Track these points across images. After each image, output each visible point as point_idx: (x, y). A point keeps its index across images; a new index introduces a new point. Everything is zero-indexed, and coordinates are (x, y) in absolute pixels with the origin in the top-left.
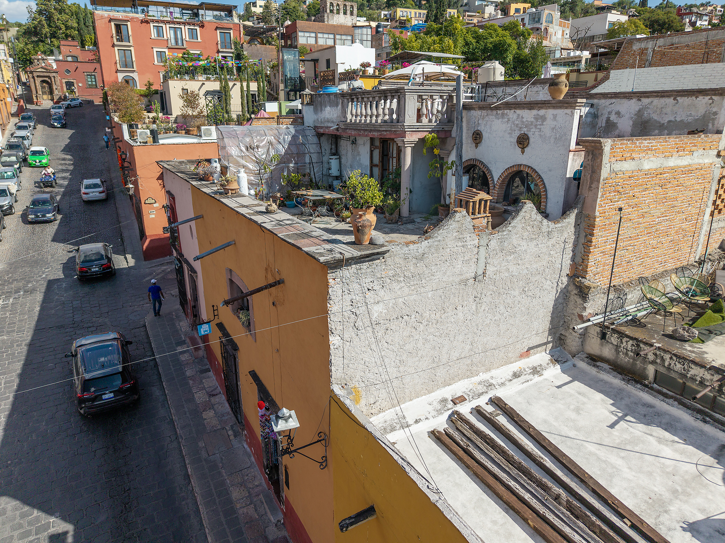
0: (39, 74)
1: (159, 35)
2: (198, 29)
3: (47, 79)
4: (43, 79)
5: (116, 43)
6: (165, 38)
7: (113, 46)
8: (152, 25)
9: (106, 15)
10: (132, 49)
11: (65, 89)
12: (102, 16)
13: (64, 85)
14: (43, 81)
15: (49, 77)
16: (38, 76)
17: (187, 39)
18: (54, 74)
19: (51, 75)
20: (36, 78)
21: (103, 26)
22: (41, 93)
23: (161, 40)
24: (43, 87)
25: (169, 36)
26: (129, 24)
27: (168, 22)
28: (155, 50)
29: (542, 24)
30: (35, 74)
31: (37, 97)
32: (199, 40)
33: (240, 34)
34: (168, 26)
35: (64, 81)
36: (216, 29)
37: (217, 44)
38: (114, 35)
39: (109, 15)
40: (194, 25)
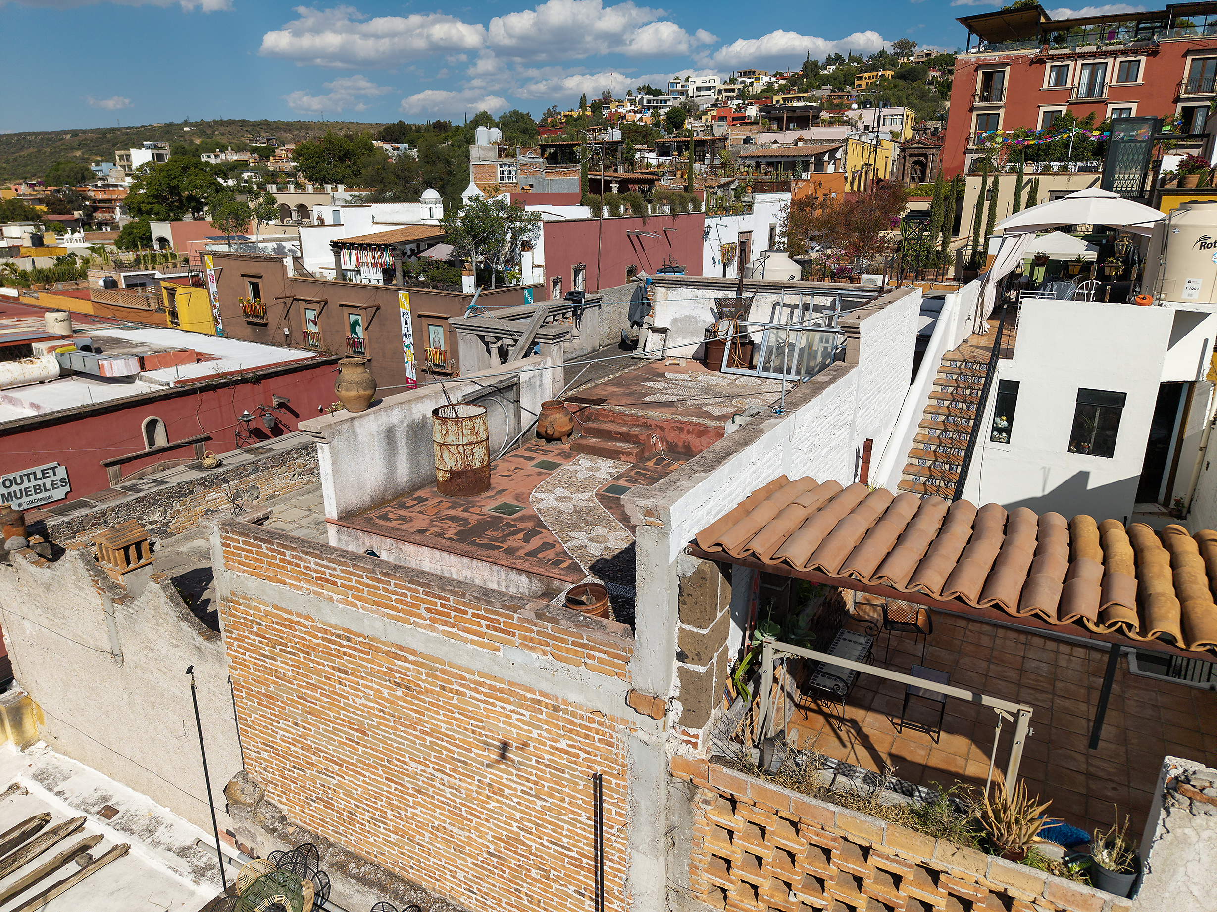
0: (913, 152)
1: (1057, 83)
2: (1144, 59)
3: (922, 159)
4: (917, 159)
5: (977, 104)
6: (1069, 85)
7: (972, 110)
8: (1049, 65)
9: (973, 60)
10: (1002, 111)
12: (966, 63)
14: (915, 163)
16: (911, 156)
17: (1114, 82)
20: (907, 158)
21: (963, 79)
23: (1060, 92)
25: (1076, 82)
26: (1008, 69)
27: (1084, 56)
28: (1043, 110)
30: (908, 152)
32: (1140, 80)
34: (1080, 63)
36: (1185, 56)
37: (1180, 84)
38: (978, 92)
39: (978, 59)
40: (1135, 53)
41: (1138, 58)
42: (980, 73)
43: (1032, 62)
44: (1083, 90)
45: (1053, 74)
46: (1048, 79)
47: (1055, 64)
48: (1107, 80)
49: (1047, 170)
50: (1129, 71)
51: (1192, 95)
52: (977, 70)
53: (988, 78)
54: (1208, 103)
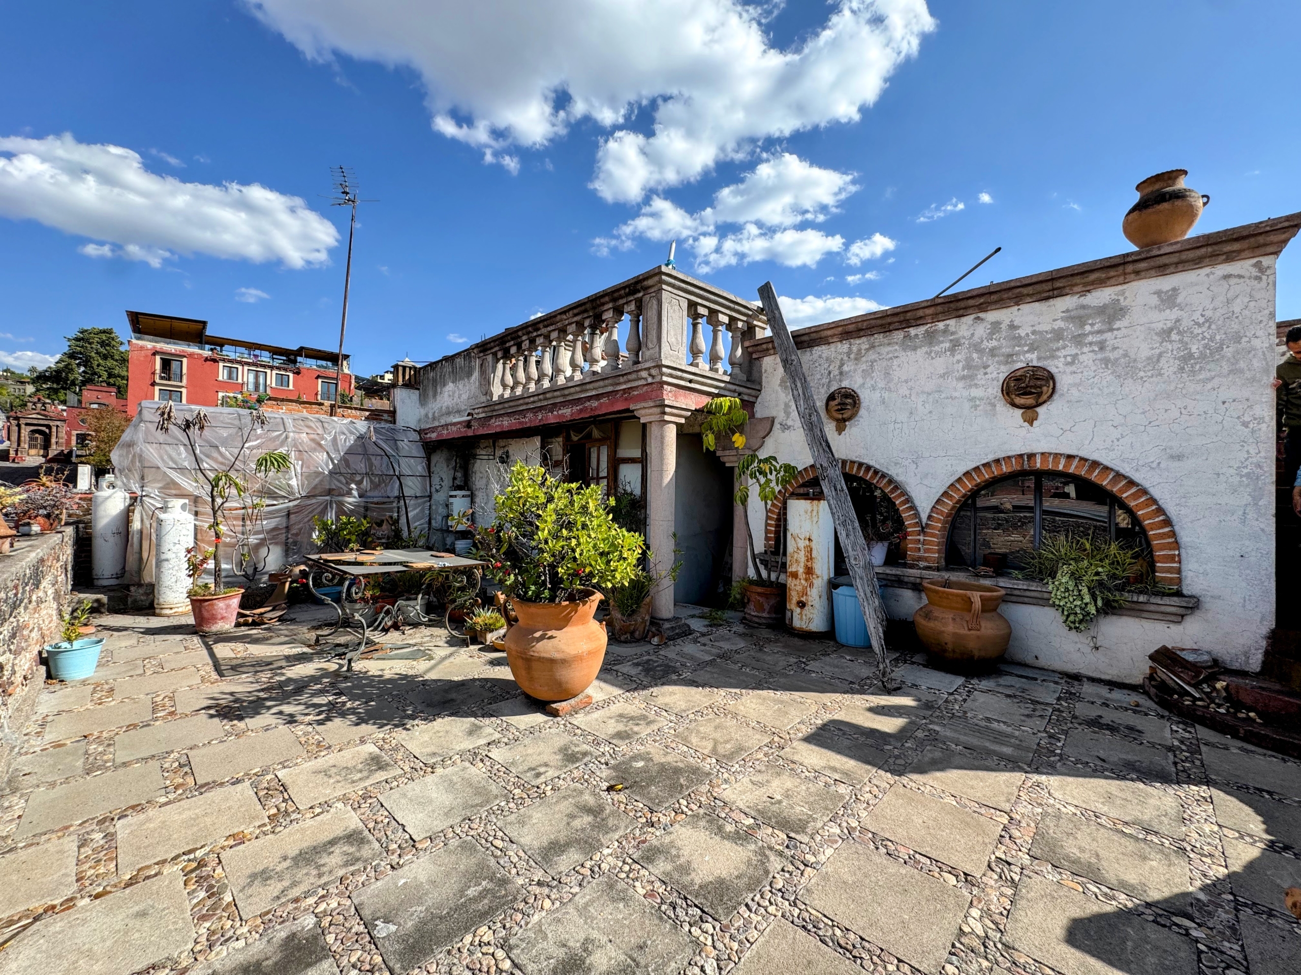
1: (230, 377)
2: (291, 375)
3: (44, 429)
4: (36, 428)
5: (158, 380)
6: (240, 381)
7: (153, 384)
8: (221, 364)
9: (150, 347)
10: (184, 391)
11: (74, 442)
12: (141, 347)
13: (74, 439)
14: (33, 432)
15: (49, 427)
16: (27, 424)
17: (274, 385)
18: (58, 423)
19: (51, 423)
20: (23, 426)
21: (142, 359)
22: (26, 446)
23: (232, 384)
24: (32, 439)
25: (245, 379)
26: (185, 360)
27: (248, 364)
28: (221, 395)
30: (23, 421)
31: (17, 451)
32: (291, 387)
33: (350, 386)
34: (246, 368)
35: (74, 433)
36: (318, 377)
37: (316, 394)
38: (158, 371)
39: (154, 347)
40: (286, 370)
41: (288, 374)
42: (158, 358)
43: (206, 359)
44: (251, 386)
45: (225, 372)
46: (223, 375)
47: (226, 365)
48: (268, 382)
50: (282, 380)
52: (154, 354)
53: (166, 363)
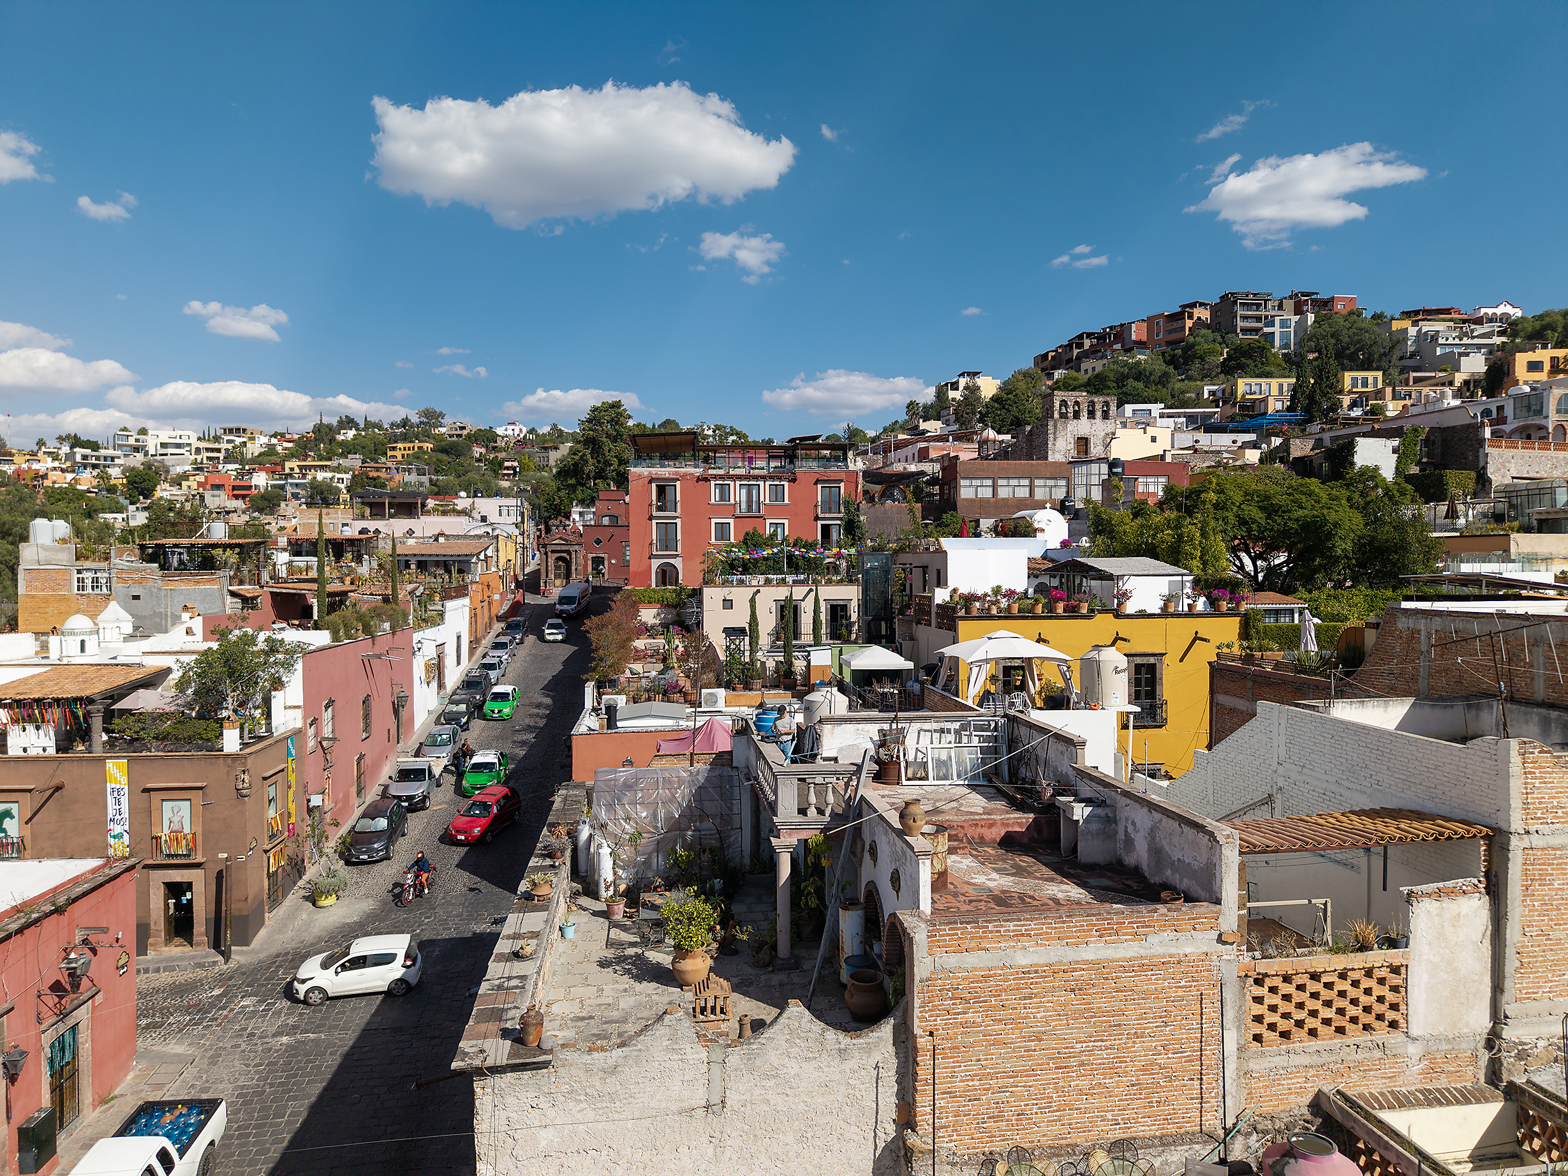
0: (554, 548)
1: (722, 498)
2: (786, 484)
3: (565, 555)
4: (559, 555)
5: (654, 514)
6: (732, 501)
7: (651, 518)
8: (713, 483)
9: (646, 473)
10: (678, 521)
11: (590, 569)
12: (639, 475)
13: (590, 562)
14: (558, 559)
15: (569, 552)
16: (553, 552)
17: (767, 501)
18: (576, 547)
19: (573, 548)
20: (549, 554)
21: (640, 489)
22: (553, 577)
23: (725, 505)
24: (557, 568)
25: (737, 499)
26: (678, 483)
28: (713, 521)
29: (1547, 417)
30: (549, 548)
31: (545, 583)
32: (786, 501)
33: (857, 487)
34: (738, 483)
35: (590, 556)
36: (816, 483)
37: (816, 506)
38: (654, 502)
39: (650, 473)
40: (780, 479)
41: (782, 483)
42: (654, 485)
43: (698, 479)
44: (744, 506)
45: (717, 490)
46: (714, 496)
47: (717, 482)
48: (762, 499)
49: (768, 582)
50: (777, 493)
51: (827, 515)
52: (650, 482)
53: (661, 490)
54: (839, 522)
